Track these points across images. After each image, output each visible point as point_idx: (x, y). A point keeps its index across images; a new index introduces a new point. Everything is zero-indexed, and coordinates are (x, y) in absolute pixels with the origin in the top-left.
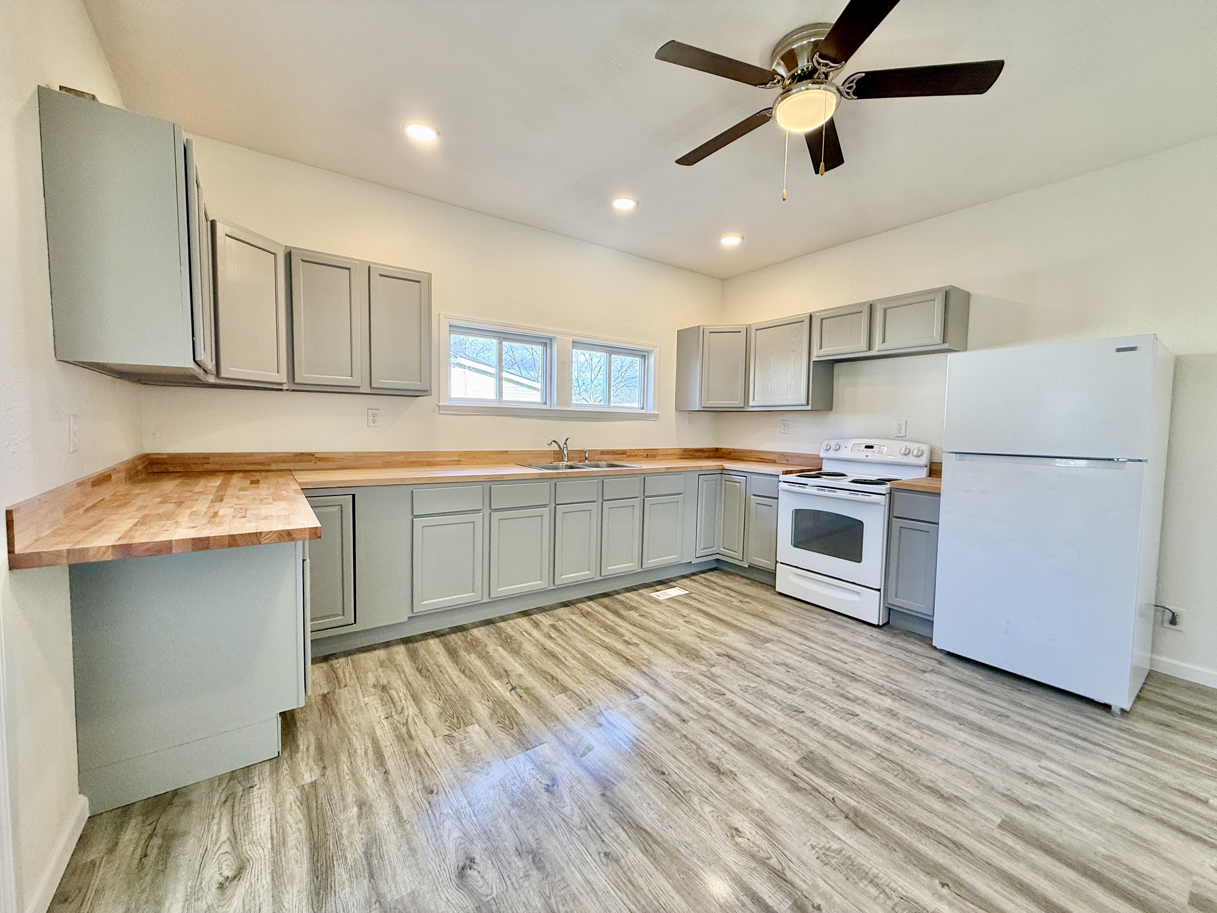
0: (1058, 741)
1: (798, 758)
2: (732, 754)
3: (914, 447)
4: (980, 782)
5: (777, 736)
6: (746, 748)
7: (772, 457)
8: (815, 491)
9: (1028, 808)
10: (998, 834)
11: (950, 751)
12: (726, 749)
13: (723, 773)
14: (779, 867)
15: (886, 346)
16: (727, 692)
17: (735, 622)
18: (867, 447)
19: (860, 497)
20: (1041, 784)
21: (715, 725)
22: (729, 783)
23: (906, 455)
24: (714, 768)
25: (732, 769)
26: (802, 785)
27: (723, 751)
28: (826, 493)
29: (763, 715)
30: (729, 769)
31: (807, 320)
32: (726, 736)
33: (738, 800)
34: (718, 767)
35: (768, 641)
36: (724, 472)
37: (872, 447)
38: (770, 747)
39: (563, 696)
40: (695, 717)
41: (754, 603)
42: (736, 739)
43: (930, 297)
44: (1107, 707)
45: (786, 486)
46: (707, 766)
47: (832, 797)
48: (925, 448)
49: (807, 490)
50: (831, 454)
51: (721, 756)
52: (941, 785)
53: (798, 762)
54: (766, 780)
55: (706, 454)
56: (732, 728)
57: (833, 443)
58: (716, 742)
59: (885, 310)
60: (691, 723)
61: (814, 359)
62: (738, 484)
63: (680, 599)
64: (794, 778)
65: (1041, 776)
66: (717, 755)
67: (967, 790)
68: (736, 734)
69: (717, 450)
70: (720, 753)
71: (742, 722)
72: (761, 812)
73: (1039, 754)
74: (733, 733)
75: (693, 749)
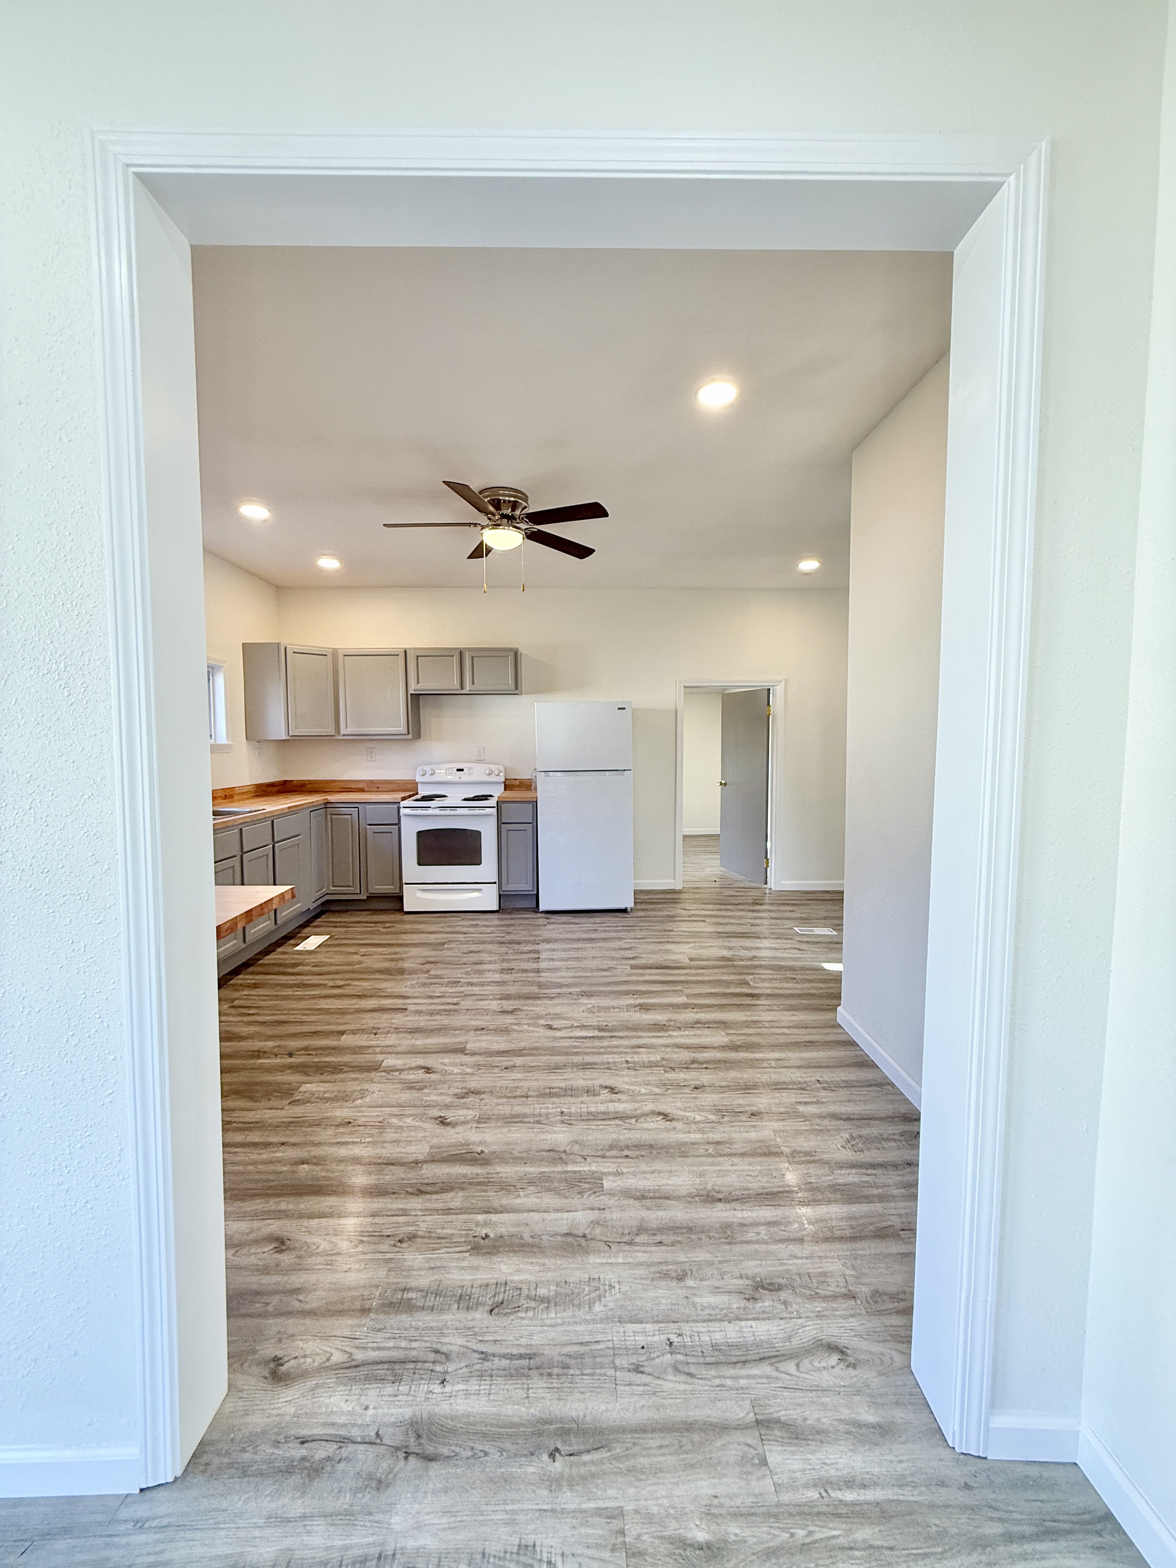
0: (620, 931)
3: (493, 767)
4: (613, 958)
7: (360, 786)
8: (437, 812)
9: (633, 958)
10: (632, 971)
11: (590, 954)
15: (474, 687)
17: (400, 942)
18: (458, 770)
19: (477, 812)
20: (630, 949)
23: (489, 775)
28: (448, 812)
31: (402, 655)
35: (444, 944)
36: (329, 805)
37: (462, 770)
39: (344, 1036)
41: (397, 925)
43: (504, 654)
44: (624, 911)
45: (408, 811)
48: (501, 768)
49: (430, 812)
50: (427, 778)
52: (600, 966)
55: (275, 789)
57: (427, 768)
59: (473, 657)
60: (462, 1003)
61: (411, 691)
62: (349, 817)
63: (329, 943)
65: (627, 946)
67: (611, 963)
69: (285, 782)
73: (620, 939)
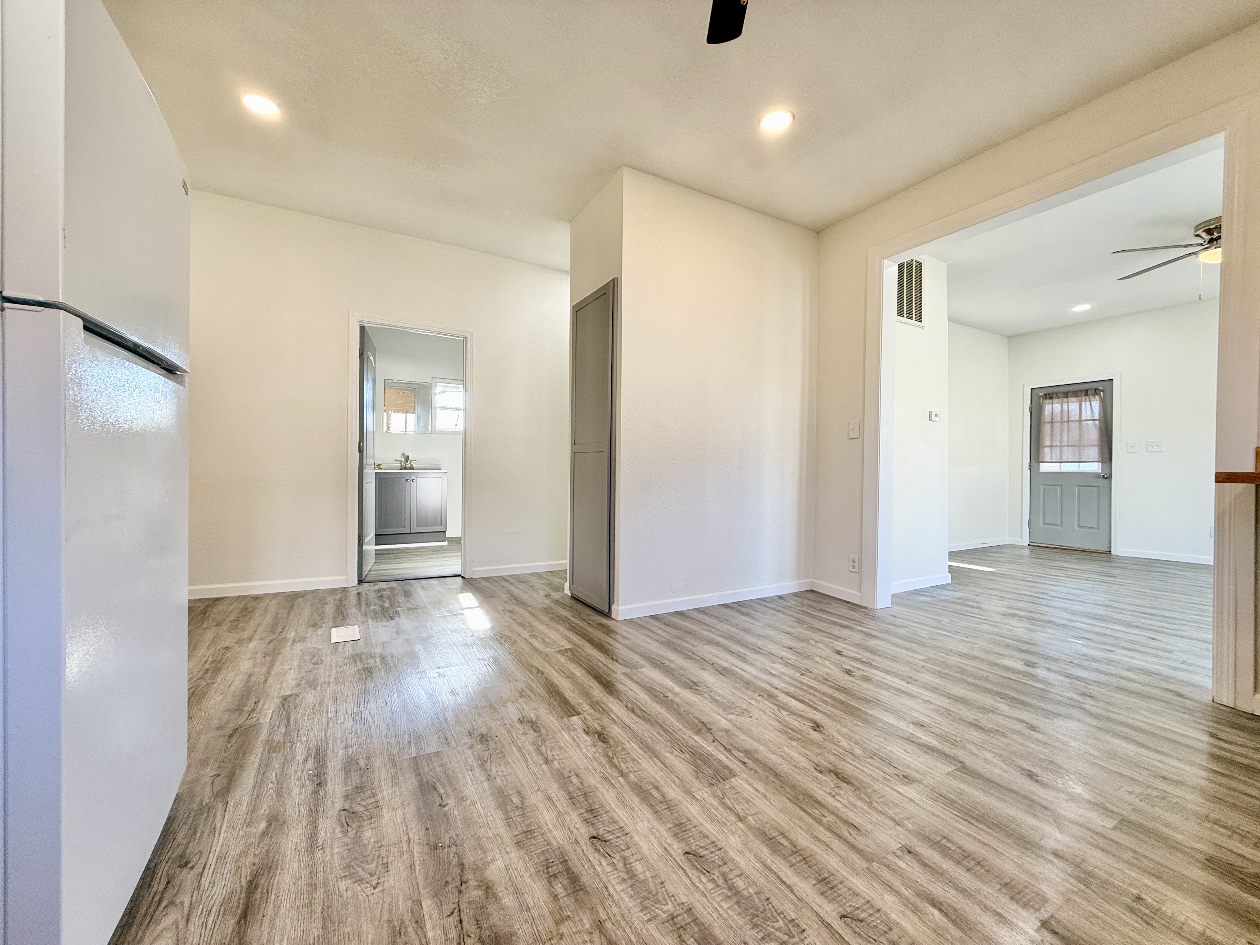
1: (732, 780)
2: (820, 792)
5: (752, 811)
6: (801, 797)
12: (830, 800)
13: (830, 771)
14: (781, 711)
16: (837, 924)
21: (850, 838)
22: (822, 761)
24: (843, 777)
25: (820, 775)
26: (740, 755)
27: (834, 796)
29: (765, 852)
30: (826, 776)
32: (831, 818)
33: (814, 748)
34: (838, 778)
38: (765, 796)
40: (891, 858)
42: (816, 812)
46: (852, 780)
47: (715, 744)
51: (836, 790)
53: (733, 774)
54: (780, 761)
56: (821, 829)
58: (846, 810)
64: (747, 761)
66: (842, 792)
68: (814, 818)
70: (839, 794)
71: (804, 841)
72: (790, 738)
74: (820, 822)
75: (877, 802)
